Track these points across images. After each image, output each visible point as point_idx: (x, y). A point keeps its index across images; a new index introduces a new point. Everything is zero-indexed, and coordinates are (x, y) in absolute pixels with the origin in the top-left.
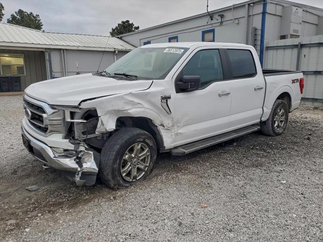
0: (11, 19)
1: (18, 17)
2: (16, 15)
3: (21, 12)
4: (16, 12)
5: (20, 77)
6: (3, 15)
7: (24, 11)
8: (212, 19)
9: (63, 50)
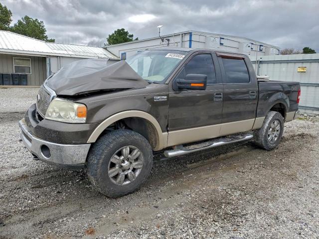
0: (17, 24)
1: (24, 22)
2: (22, 21)
3: (27, 18)
4: (22, 18)
5: (27, 75)
6: (11, 20)
7: (30, 17)
8: (163, 41)
9: (60, 57)
